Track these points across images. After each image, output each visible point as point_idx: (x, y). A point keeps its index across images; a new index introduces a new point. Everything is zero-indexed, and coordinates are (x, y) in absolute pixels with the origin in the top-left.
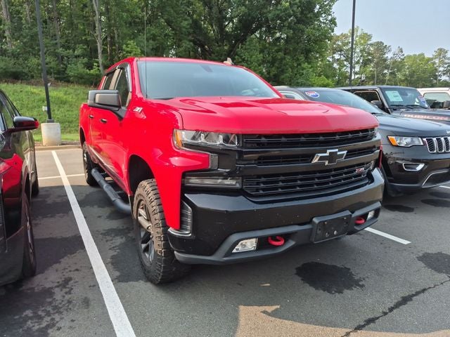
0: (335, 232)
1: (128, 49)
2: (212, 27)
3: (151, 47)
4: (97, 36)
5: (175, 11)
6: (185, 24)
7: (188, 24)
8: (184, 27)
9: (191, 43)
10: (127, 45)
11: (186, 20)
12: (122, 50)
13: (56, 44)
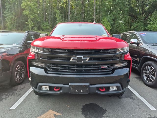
0: (82, 91)
1: (103, 20)
2: (139, 9)
3: (112, 19)
4: (94, 17)
5: (123, 5)
6: (126, 9)
7: (128, 9)
8: (126, 10)
9: (128, 16)
10: (103, 19)
11: (127, 7)
12: (102, 21)
13: (82, 20)
